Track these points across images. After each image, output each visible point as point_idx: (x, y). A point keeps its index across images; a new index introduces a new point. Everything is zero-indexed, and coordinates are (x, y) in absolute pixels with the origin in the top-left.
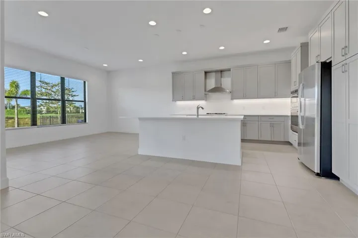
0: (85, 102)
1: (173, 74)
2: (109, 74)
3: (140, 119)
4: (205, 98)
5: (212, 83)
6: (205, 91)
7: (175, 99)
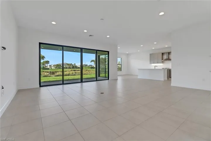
0: (121, 64)
1: (150, 54)
2: (128, 55)
3: (139, 69)
4: (163, 62)
5: (165, 57)
6: (162, 59)
7: (151, 63)
